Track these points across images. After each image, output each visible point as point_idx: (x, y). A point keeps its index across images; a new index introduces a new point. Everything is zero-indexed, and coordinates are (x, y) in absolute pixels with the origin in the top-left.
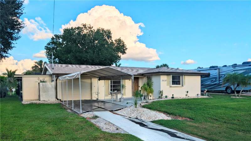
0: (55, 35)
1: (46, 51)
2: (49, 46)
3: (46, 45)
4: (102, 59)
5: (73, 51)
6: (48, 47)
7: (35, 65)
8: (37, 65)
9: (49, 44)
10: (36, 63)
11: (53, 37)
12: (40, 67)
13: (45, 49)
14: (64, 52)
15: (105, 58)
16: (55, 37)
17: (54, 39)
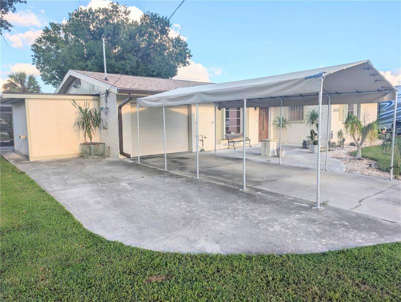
0: (51, 24)
1: (33, 53)
2: (39, 45)
3: (34, 43)
4: (153, 72)
5: (97, 54)
6: (37, 46)
7: (10, 82)
8: (13, 81)
9: (40, 41)
10: (11, 77)
11: (46, 27)
12: (19, 86)
13: (32, 50)
14: (77, 56)
15: (157, 70)
16: (50, 28)
17: (50, 31)
